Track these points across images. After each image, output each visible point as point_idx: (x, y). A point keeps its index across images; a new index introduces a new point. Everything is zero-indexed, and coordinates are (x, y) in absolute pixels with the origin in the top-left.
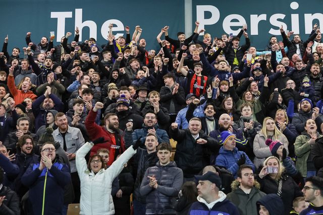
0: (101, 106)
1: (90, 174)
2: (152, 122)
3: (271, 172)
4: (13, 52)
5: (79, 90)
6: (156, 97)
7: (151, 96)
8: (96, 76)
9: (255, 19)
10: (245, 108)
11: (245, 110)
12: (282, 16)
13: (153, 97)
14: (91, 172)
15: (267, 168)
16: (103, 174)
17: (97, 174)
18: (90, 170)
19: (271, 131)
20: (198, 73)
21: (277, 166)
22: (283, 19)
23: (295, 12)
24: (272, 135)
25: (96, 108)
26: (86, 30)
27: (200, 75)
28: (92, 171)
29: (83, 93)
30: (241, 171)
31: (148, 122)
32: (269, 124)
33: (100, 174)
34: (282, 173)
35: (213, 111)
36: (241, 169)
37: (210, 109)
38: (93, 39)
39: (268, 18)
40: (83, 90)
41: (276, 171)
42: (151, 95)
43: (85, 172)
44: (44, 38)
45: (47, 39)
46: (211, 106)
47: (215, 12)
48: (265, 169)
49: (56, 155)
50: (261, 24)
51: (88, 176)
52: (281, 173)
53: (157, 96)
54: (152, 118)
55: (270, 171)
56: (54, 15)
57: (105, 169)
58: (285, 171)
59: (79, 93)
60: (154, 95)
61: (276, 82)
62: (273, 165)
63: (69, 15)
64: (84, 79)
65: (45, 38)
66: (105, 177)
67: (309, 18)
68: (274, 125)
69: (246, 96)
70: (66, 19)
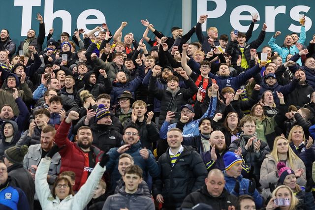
0: (76, 116)
1: (55, 201)
2: (133, 139)
3: (282, 204)
5: (46, 97)
6: (142, 108)
7: (135, 106)
8: (70, 80)
9: (271, 13)
10: (248, 123)
11: (248, 126)
12: (306, 9)
13: (138, 108)
14: (55, 198)
15: (276, 199)
16: (70, 201)
17: (63, 201)
18: (54, 197)
19: (283, 153)
20: (205, 75)
21: (289, 196)
24: (285, 159)
25: (69, 118)
26: (58, 22)
27: (207, 77)
28: (57, 197)
29: (51, 101)
30: (239, 203)
31: (129, 139)
32: (280, 144)
33: (67, 201)
34: (296, 206)
35: (210, 127)
36: (241, 200)
37: (206, 125)
38: (67, 34)
39: (288, 10)
40: (50, 97)
41: (287, 203)
42: (136, 104)
43: (48, 198)
44: (4, 31)
45: (8, 32)
46: (208, 121)
48: (273, 201)
49: (9, 177)
50: (279, 18)
51: (51, 203)
52: (294, 207)
53: (143, 106)
54: (134, 134)
55: (280, 204)
56: (18, 2)
57: (73, 196)
58: (299, 204)
59: (45, 100)
60: (140, 105)
61: (293, 93)
62: (283, 196)
64: (52, 84)
65: (6, 31)
66: (72, 206)
68: (288, 146)
69: (256, 110)
70: (33, 7)
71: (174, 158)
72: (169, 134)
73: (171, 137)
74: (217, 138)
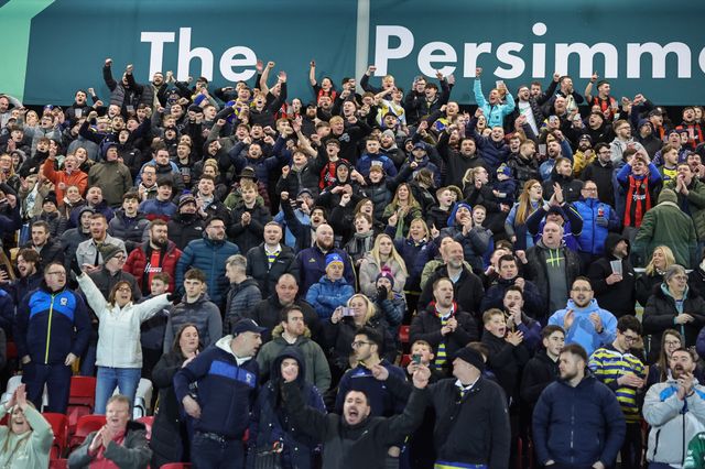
4: (78, 98)
9: (472, 51)
12: (518, 47)
19: (385, 255)
21: (363, 307)
22: (519, 50)
23: (540, 39)
26: (196, 64)
30: (289, 313)
32: (383, 244)
33: (127, 310)
34: (371, 317)
38: (205, 80)
39: (494, 49)
46: (321, 211)
47: (406, 37)
48: (339, 311)
50: (482, 58)
52: (369, 318)
56: (145, 37)
62: (357, 306)
63: (170, 37)
67: (563, 51)
70: (165, 44)
71: (271, 257)
72: (267, 228)
73: (269, 232)
74: (324, 233)
